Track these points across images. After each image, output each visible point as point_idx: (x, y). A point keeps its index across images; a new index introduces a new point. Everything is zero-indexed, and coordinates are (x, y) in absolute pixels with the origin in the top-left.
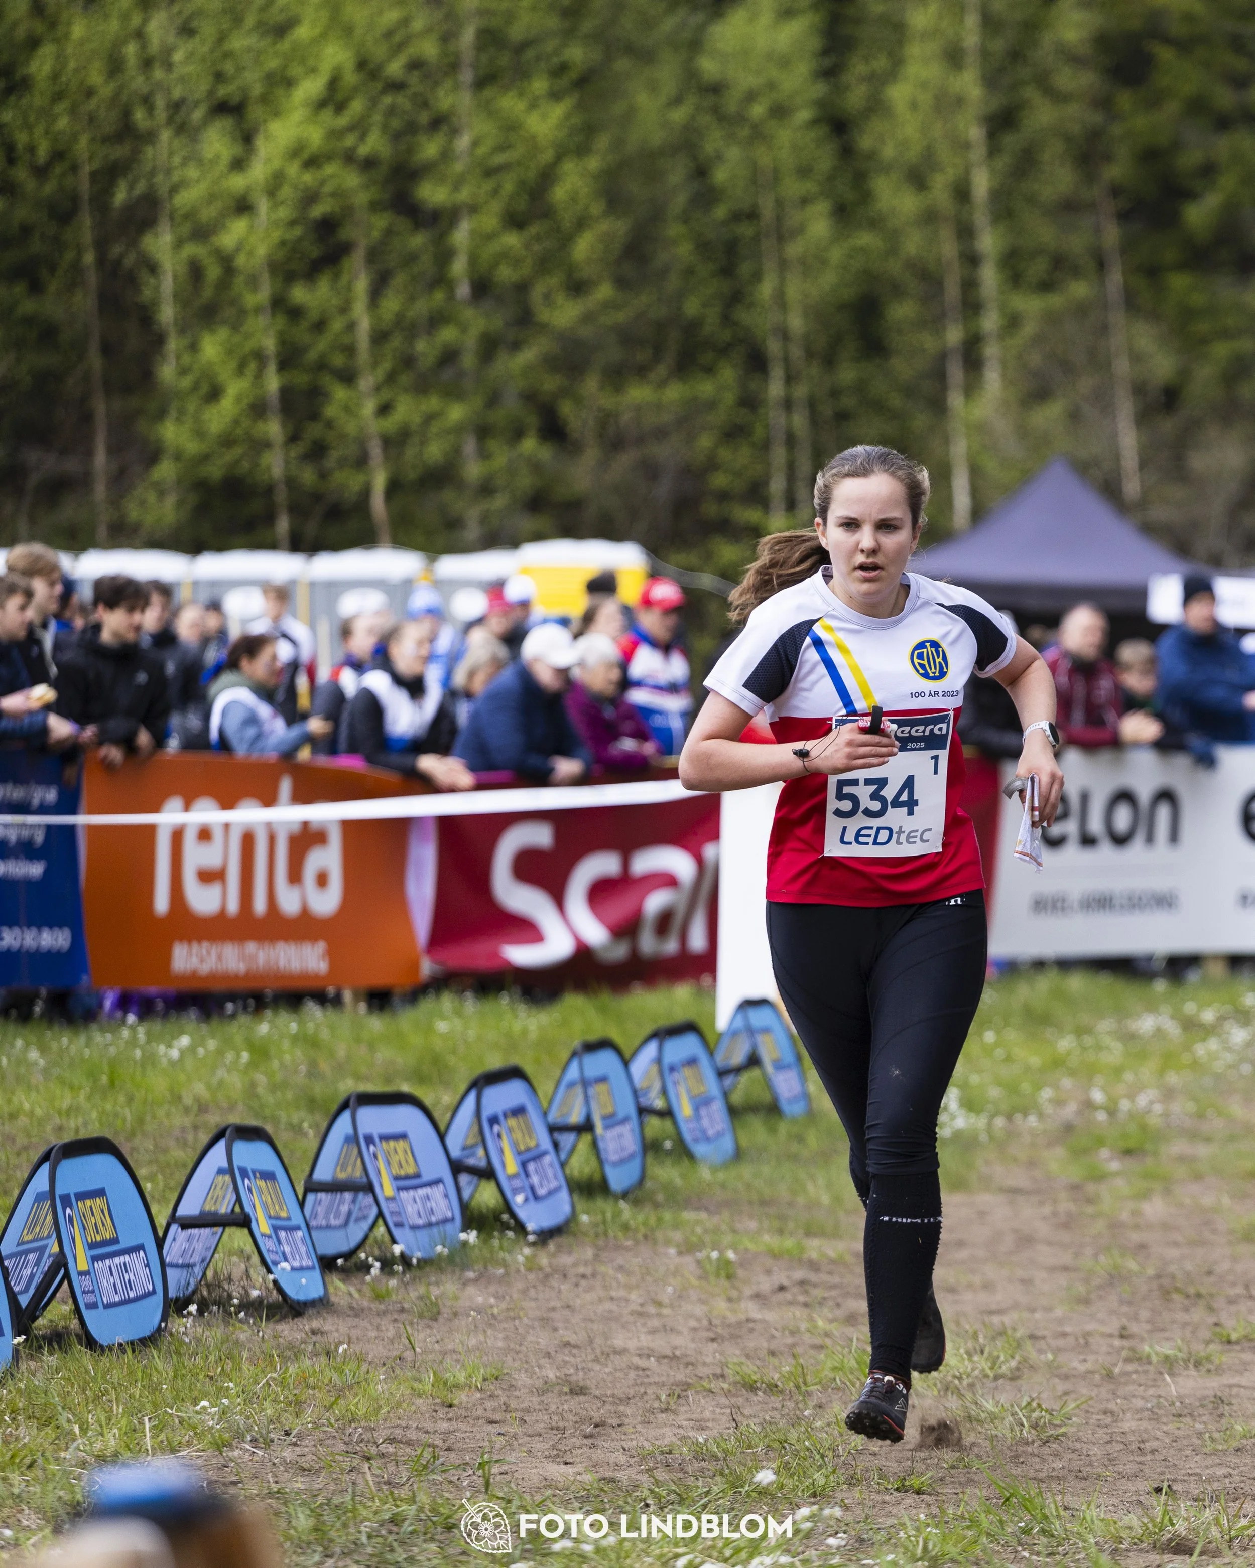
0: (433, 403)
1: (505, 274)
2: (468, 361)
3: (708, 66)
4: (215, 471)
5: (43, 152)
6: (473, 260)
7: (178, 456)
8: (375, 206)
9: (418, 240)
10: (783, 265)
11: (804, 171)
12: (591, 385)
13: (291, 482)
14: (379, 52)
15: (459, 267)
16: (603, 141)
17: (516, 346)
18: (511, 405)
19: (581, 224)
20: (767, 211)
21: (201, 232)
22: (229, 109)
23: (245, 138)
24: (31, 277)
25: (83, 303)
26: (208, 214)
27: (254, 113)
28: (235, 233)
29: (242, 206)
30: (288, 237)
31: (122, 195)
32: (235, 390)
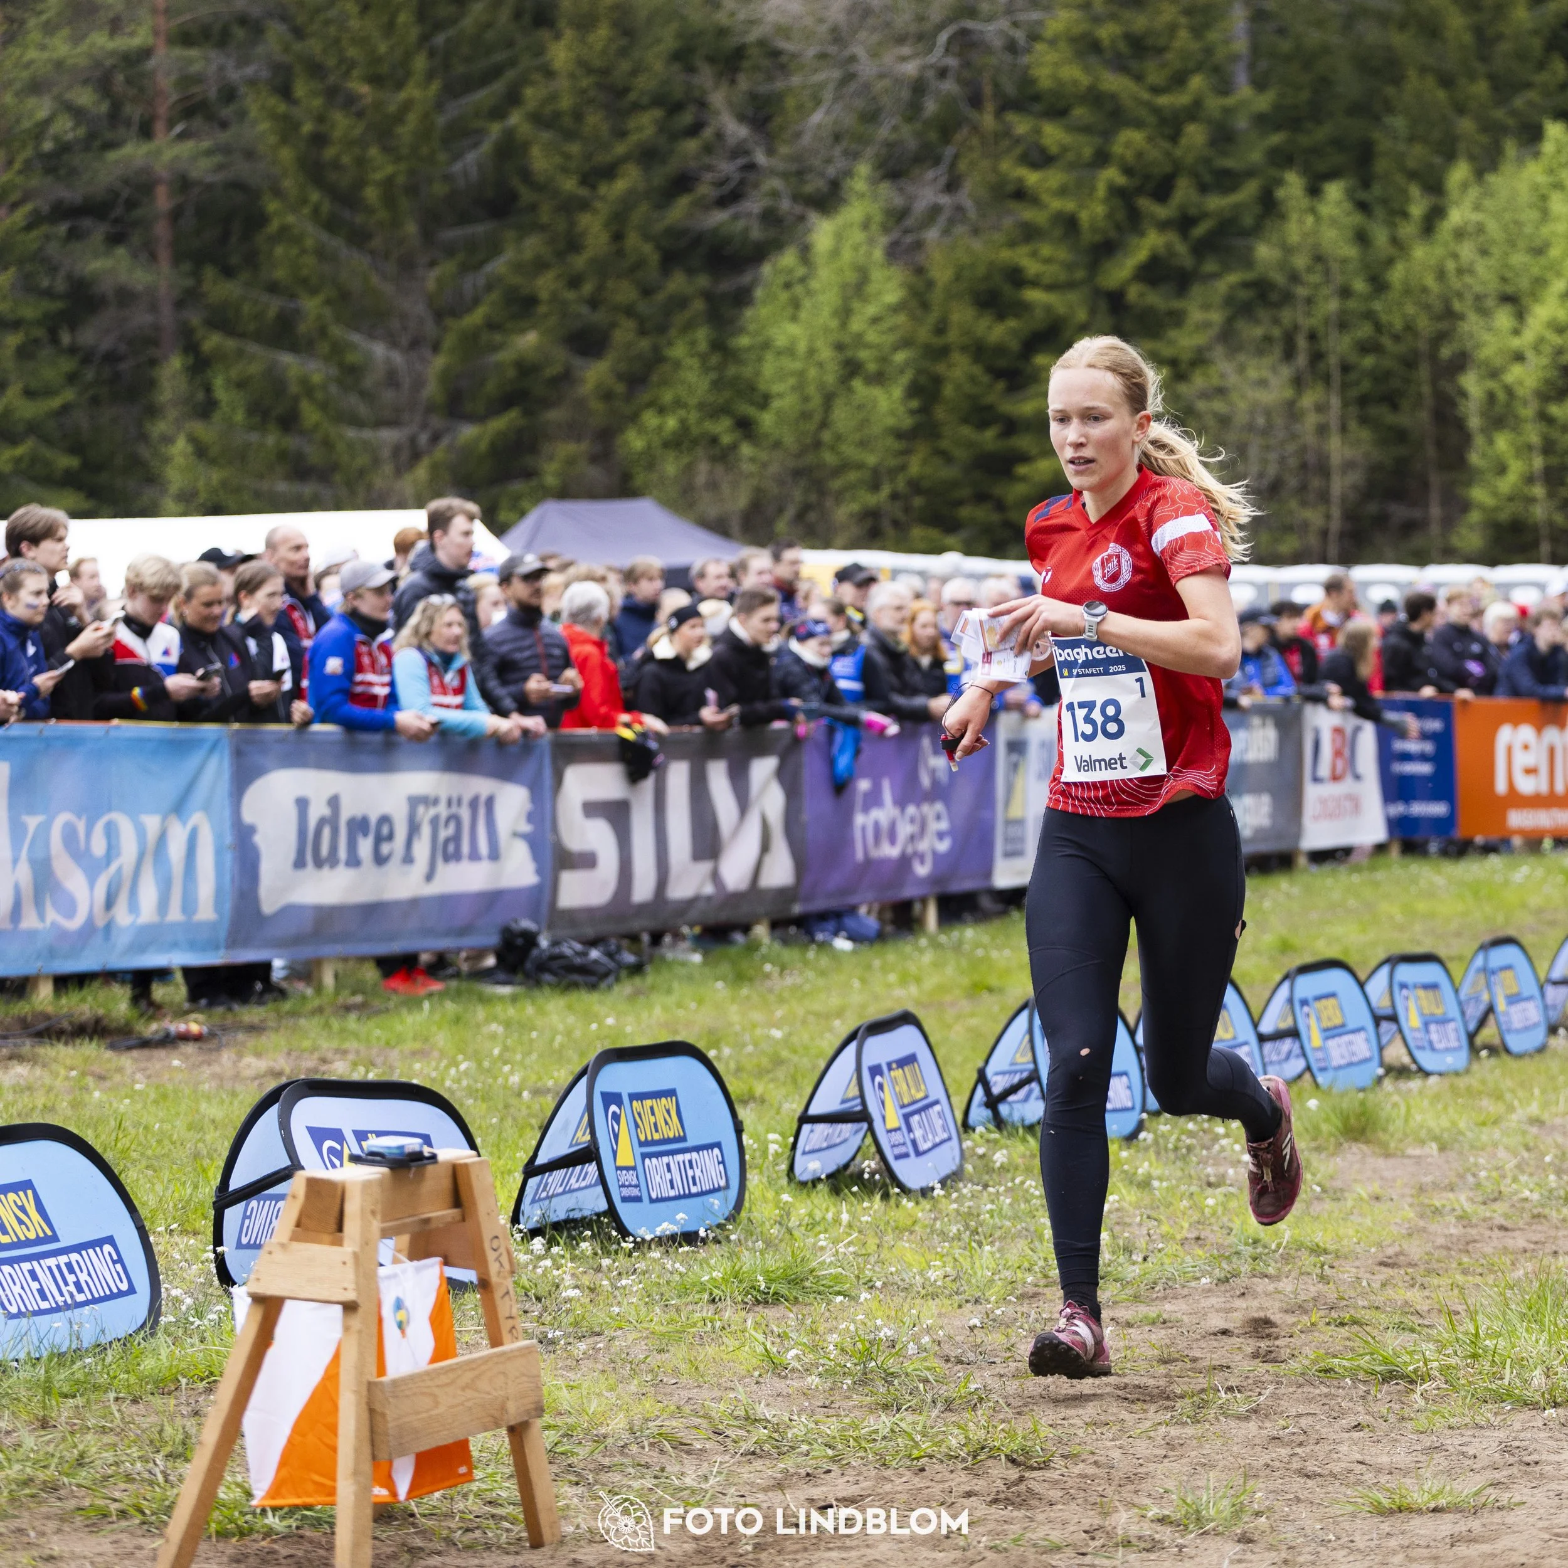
4: (1504, 517)
5: (1399, 325)
7: (1482, 508)
13: (1550, 523)
21: (1494, 374)
22: (1510, 299)
23: (1521, 315)
24: (1392, 400)
25: (1424, 416)
26: (1498, 362)
27: (1525, 301)
28: (1515, 374)
29: (1519, 357)
30: (1549, 375)
31: (1446, 352)
32: (1516, 468)
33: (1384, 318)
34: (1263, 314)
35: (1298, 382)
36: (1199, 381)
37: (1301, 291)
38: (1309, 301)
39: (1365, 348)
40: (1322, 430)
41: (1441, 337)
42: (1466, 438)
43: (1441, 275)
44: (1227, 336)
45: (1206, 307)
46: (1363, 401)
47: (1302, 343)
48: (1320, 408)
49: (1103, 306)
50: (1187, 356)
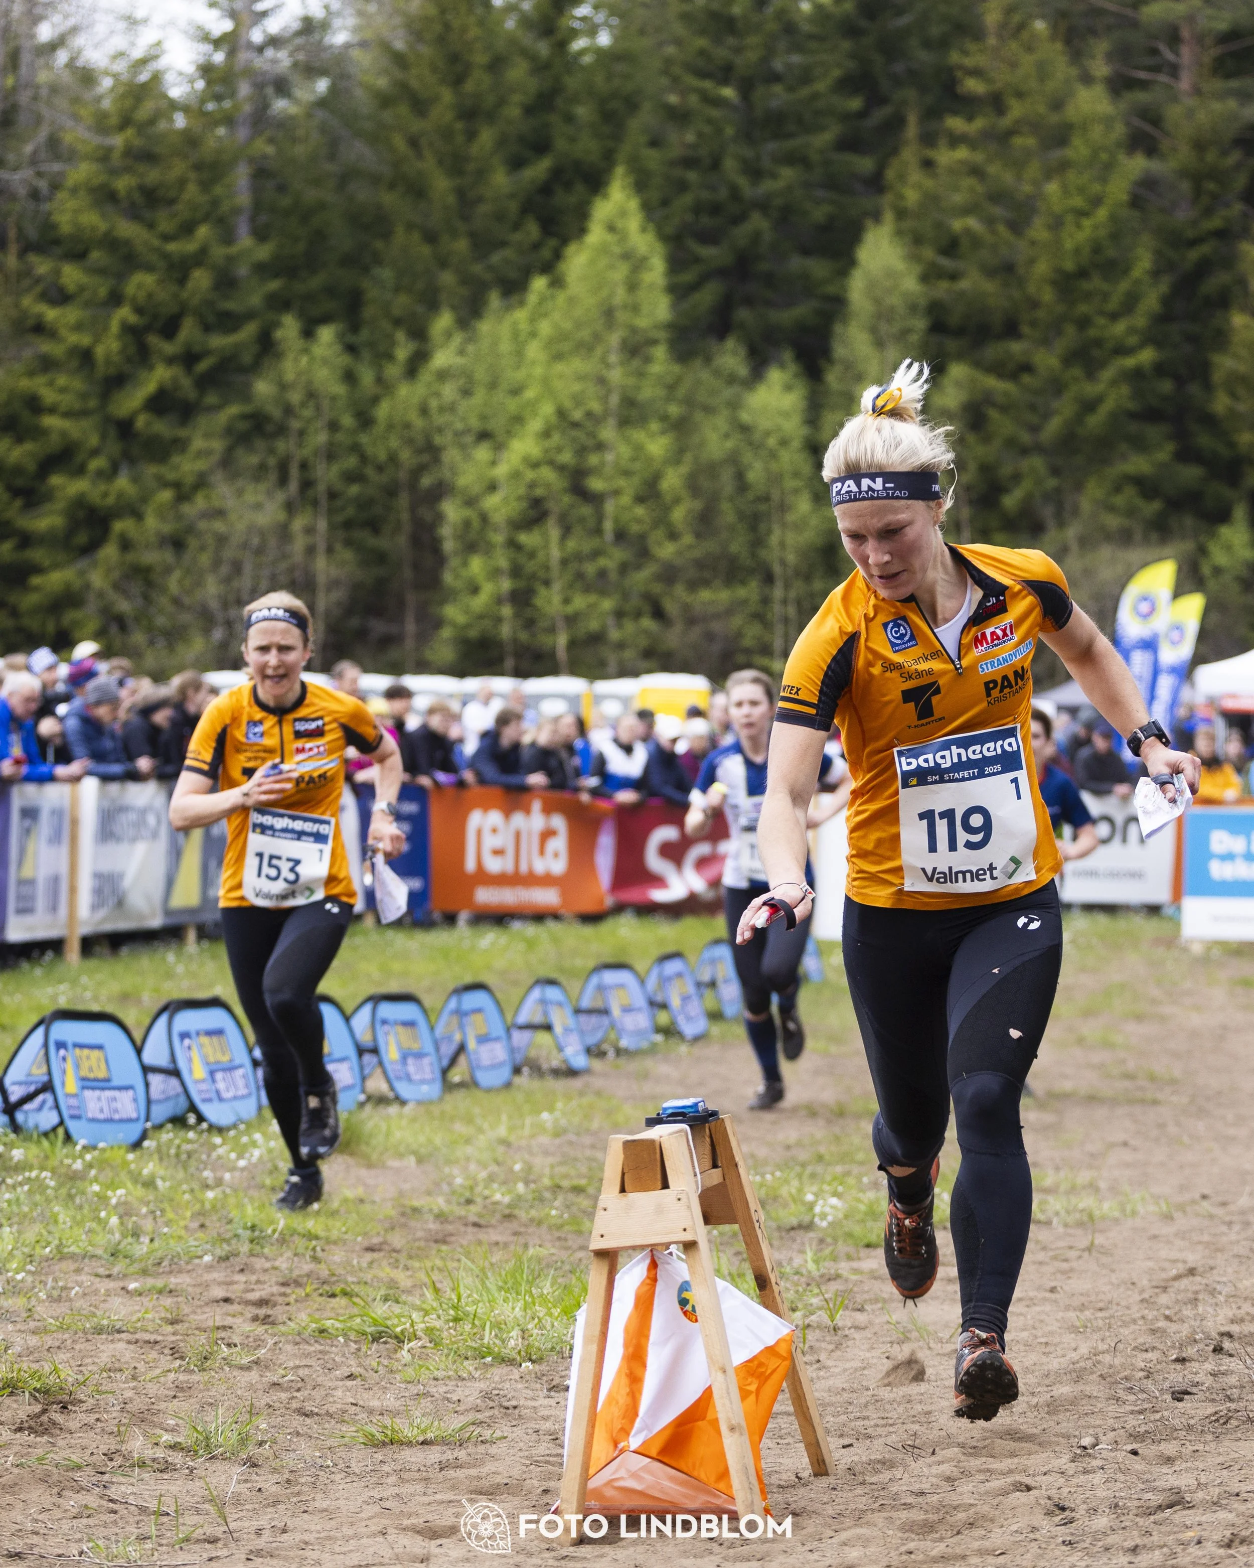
0: (592, 598)
1: (635, 528)
2: (613, 576)
3: (745, 417)
4: (473, 634)
5: (382, 456)
6: (616, 521)
7: (454, 625)
8: (564, 491)
9: (586, 510)
10: (784, 525)
11: (796, 474)
12: (680, 590)
13: (515, 641)
14: (568, 405)
15: (608, 526)
16: (688, 457)
17: (638, 567)
18: (635, 601)
19: (677, 501)
20: (776, 495)
22: (488, 436)
23: (497, 450)
24: (374, 526)
25: (402, 540)
26: (475, 490)
27: (502, 437)
28: (489, 502)
29: (493, 487)
30: (521, 506)
31: (426, 481)
32: (488, 590)
33: (370, 451)
34: (259, 443)
35: (290, 507)
36: (200, 502)
37: (295, 424)
38: (302, 433)
39: (351, 477)
40: (311, 551)
41: (419, 470)
42: (440, 559)
43: (424, 412)
44: (227, 462)
45: (207, 436)
46: (348, 525)
47: (294, 472)
48: (309, 531)
49: (113, 432)
50: (189, 480)
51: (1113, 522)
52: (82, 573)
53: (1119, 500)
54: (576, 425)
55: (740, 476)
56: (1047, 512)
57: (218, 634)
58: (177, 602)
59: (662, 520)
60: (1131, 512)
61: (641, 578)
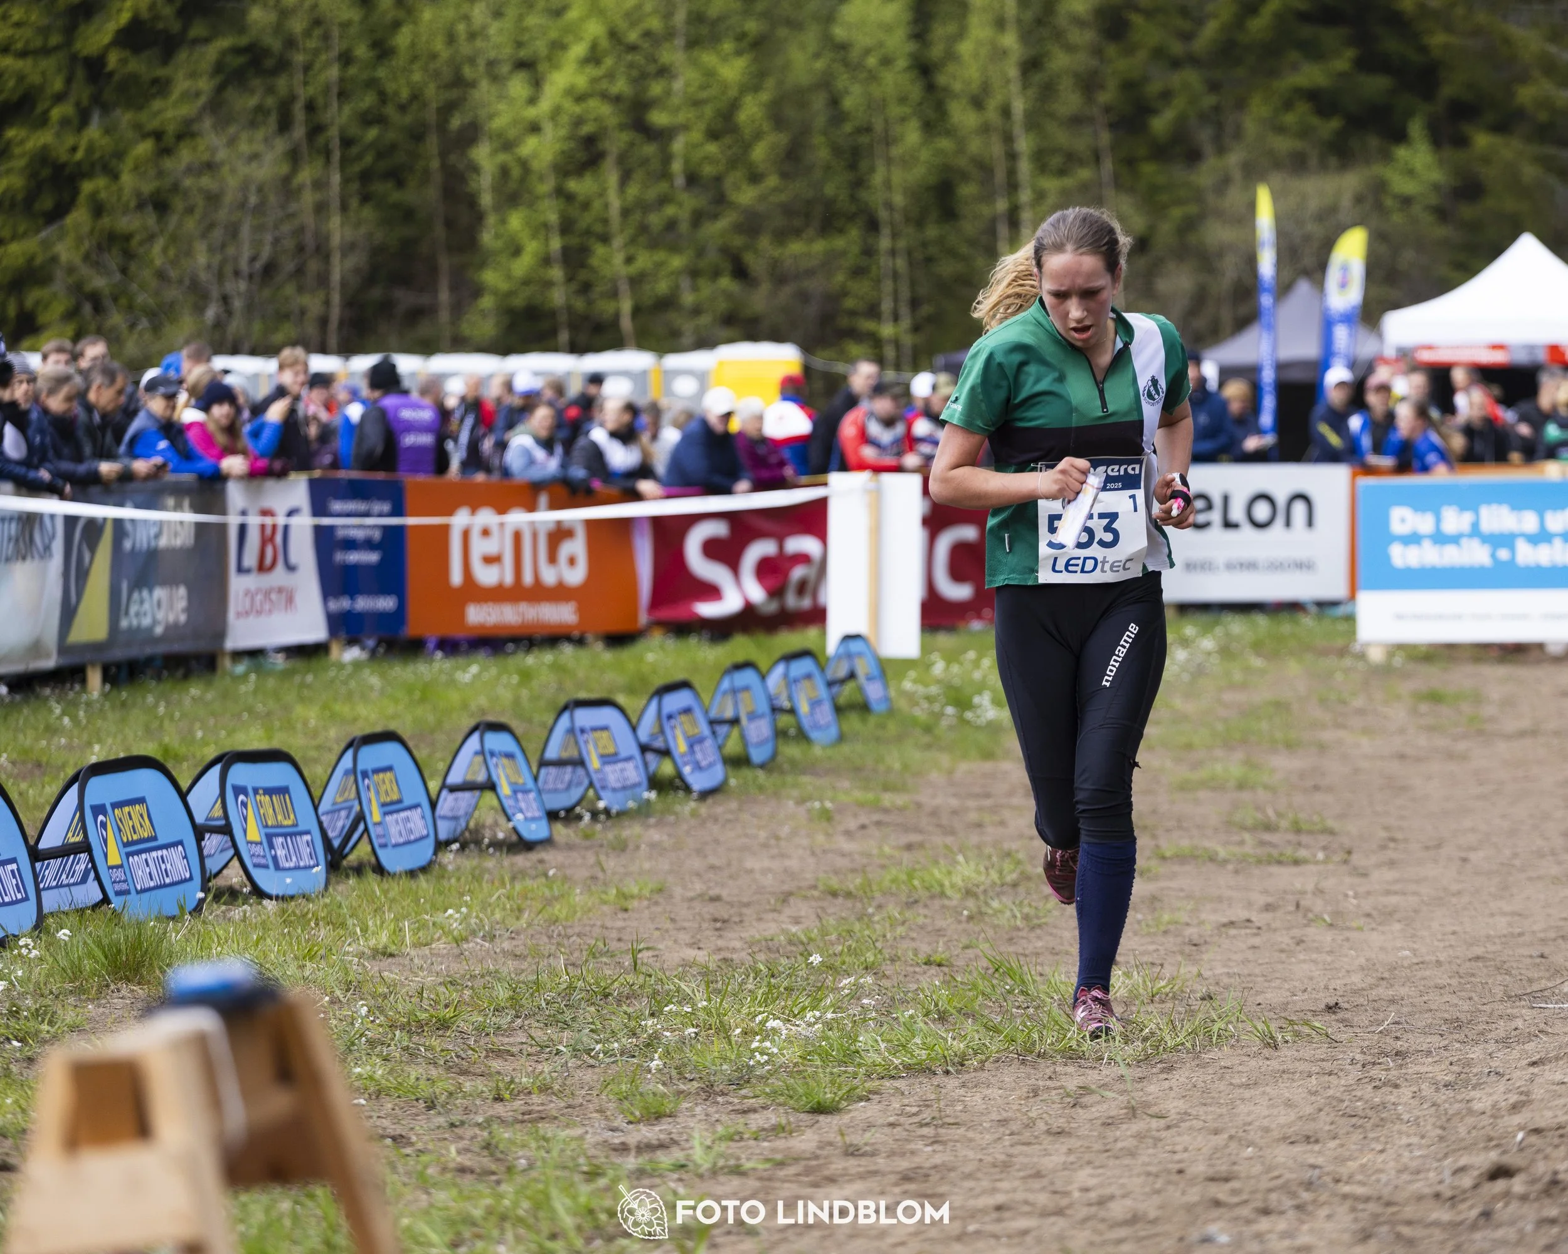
0: (660, 255)
1: (708, 170)
2: (684, 227)
3: (839, 32)
4: (519, 302)
5: (405, 94)
6: (687, 162)
7: (495, 292)
8: (622, 127)
9: (650, 149)
10: (889, 161)
11: (903, 100)
12: (764, 242)
13: (569, 308)
14: (622, 25)
15: (677, 167)
16: (770, 83)
17: (715, 217)
18: (712, 257)
19: (758, 136)
20: (878, 125)
21: (508, 145)
22: (525, 65)
23: (537, 83)
24: (397, 177)
25: (432, 194)
26: (512, 133)
27: (542, 67)
28: (530, 146)
29: (535, 128)
30: (565, 148)
31: (456, 122)
32: (532, 248)
33: (390, 87)
34: (256, 82)
35: (294, 157)
36: (185, 155)
37: (299, 58)
38: (307, 68)
39: (368, 119)
40: (321, 208)
41: (448, 109)
42: (479, 217)
43: (451, 38)
44: (216, 105)
45: (193, 75)
46: (365, 177)
47: (299, 113)
48: (319, 185)
49: (80, 73)
50: (171, 129)
51: (1283, 144)
52: (46, 244)
53: (1290, 119)
54: (633, 48)
55: (835, 102)
56: (1204, 136)
57: (211, 313)
58: (161, 275)
59: (738, 160)
60: (1304, 133)
61: (717, 229)
